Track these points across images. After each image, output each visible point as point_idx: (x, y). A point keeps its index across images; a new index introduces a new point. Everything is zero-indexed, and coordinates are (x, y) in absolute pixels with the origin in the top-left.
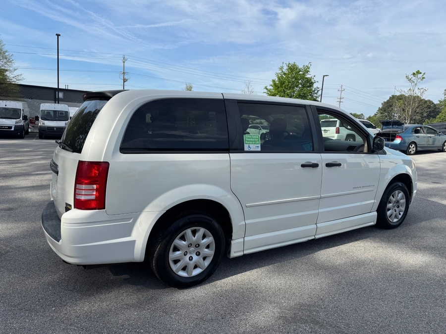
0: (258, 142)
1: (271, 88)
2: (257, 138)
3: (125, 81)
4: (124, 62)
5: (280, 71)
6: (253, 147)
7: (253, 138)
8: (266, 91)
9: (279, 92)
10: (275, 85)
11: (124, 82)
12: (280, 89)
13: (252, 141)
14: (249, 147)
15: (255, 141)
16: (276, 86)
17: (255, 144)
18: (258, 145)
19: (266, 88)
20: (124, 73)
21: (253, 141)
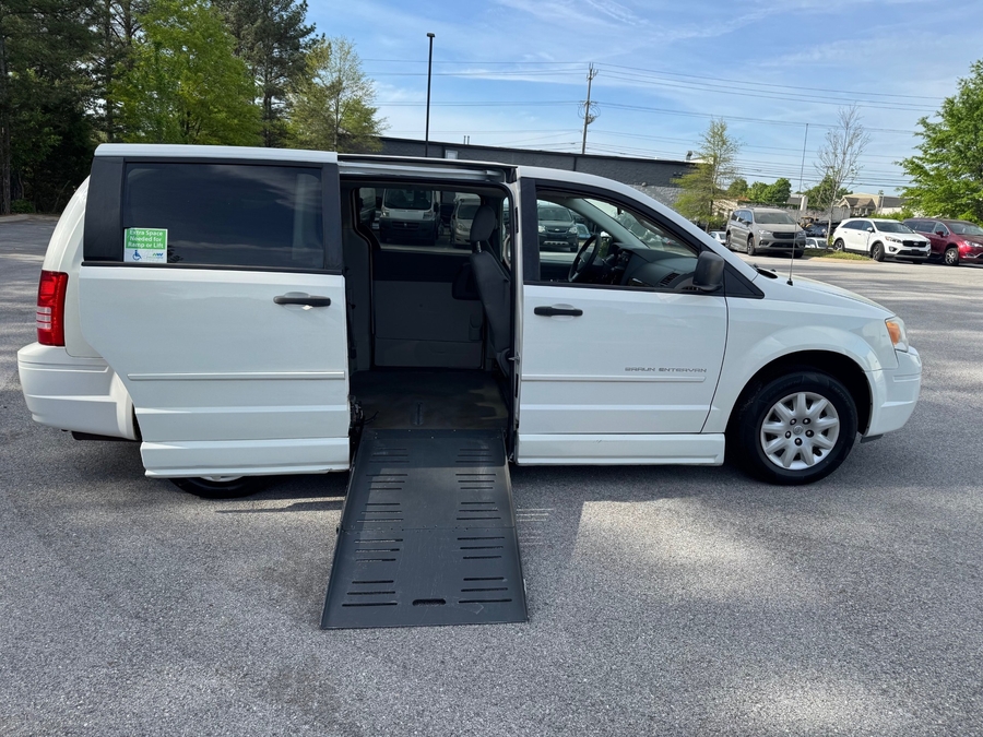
0: (160, 245)
1: (940, 120)
2: (159, 237)
3: (588, 120)
4: (590, 79)
5: (974, 75)
6: (146, 255)
7: (148, 237)
8: (922, 129)
9: (960, 132)
10: (951, 113)
11: (587, 123)
12: (963, 124)
13: (145, 243)
14: (136, 254)
15: (152, 243)
16: (952, 116)
17: (152, 248)
18: (160, 251)
19: (924, 122)
20: (588, 103)
21: (149, 243)
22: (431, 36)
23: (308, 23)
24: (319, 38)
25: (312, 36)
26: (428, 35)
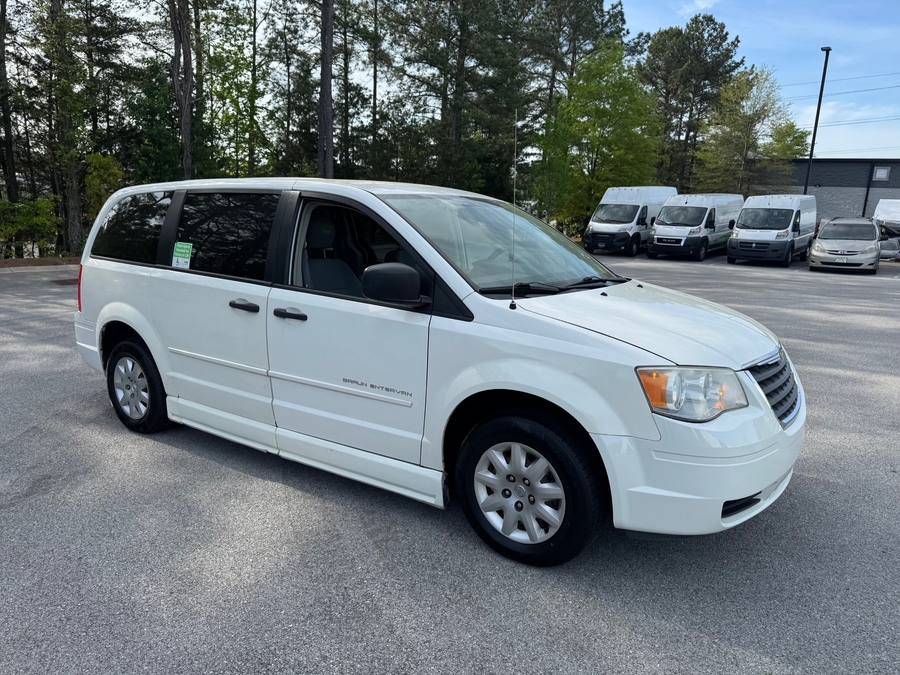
17: (184, 257)
22: (827, 50)
23: (737, 59)
24: (748, 70)
25: (741, 69)
26: (823, 49)
